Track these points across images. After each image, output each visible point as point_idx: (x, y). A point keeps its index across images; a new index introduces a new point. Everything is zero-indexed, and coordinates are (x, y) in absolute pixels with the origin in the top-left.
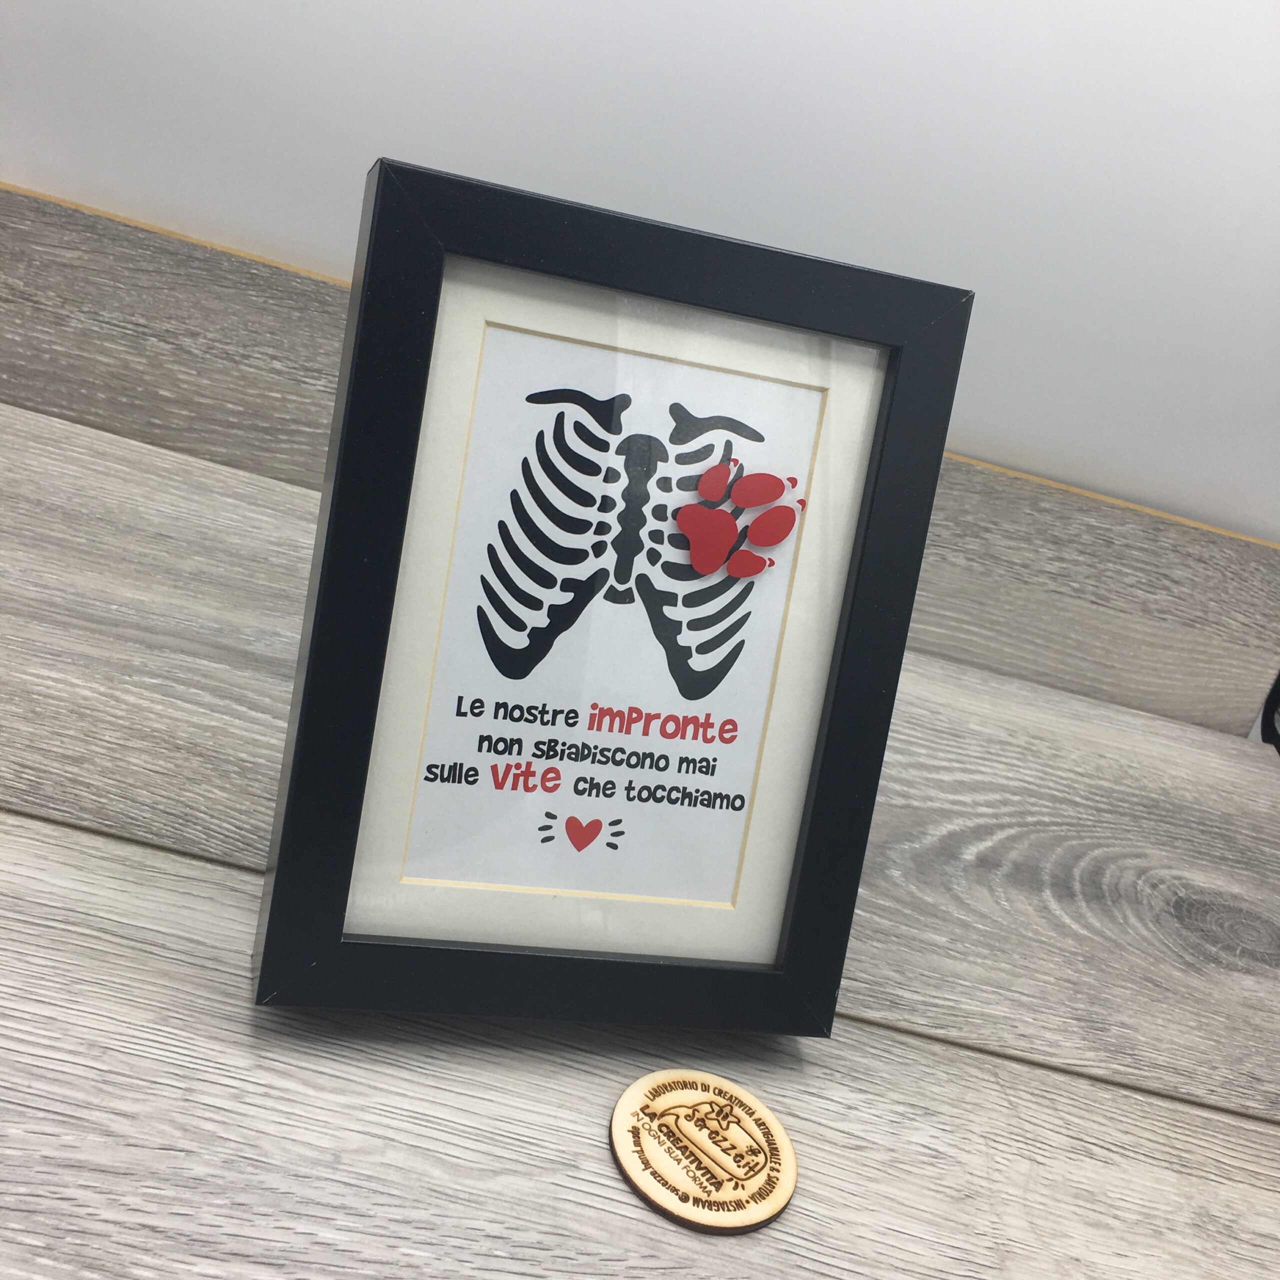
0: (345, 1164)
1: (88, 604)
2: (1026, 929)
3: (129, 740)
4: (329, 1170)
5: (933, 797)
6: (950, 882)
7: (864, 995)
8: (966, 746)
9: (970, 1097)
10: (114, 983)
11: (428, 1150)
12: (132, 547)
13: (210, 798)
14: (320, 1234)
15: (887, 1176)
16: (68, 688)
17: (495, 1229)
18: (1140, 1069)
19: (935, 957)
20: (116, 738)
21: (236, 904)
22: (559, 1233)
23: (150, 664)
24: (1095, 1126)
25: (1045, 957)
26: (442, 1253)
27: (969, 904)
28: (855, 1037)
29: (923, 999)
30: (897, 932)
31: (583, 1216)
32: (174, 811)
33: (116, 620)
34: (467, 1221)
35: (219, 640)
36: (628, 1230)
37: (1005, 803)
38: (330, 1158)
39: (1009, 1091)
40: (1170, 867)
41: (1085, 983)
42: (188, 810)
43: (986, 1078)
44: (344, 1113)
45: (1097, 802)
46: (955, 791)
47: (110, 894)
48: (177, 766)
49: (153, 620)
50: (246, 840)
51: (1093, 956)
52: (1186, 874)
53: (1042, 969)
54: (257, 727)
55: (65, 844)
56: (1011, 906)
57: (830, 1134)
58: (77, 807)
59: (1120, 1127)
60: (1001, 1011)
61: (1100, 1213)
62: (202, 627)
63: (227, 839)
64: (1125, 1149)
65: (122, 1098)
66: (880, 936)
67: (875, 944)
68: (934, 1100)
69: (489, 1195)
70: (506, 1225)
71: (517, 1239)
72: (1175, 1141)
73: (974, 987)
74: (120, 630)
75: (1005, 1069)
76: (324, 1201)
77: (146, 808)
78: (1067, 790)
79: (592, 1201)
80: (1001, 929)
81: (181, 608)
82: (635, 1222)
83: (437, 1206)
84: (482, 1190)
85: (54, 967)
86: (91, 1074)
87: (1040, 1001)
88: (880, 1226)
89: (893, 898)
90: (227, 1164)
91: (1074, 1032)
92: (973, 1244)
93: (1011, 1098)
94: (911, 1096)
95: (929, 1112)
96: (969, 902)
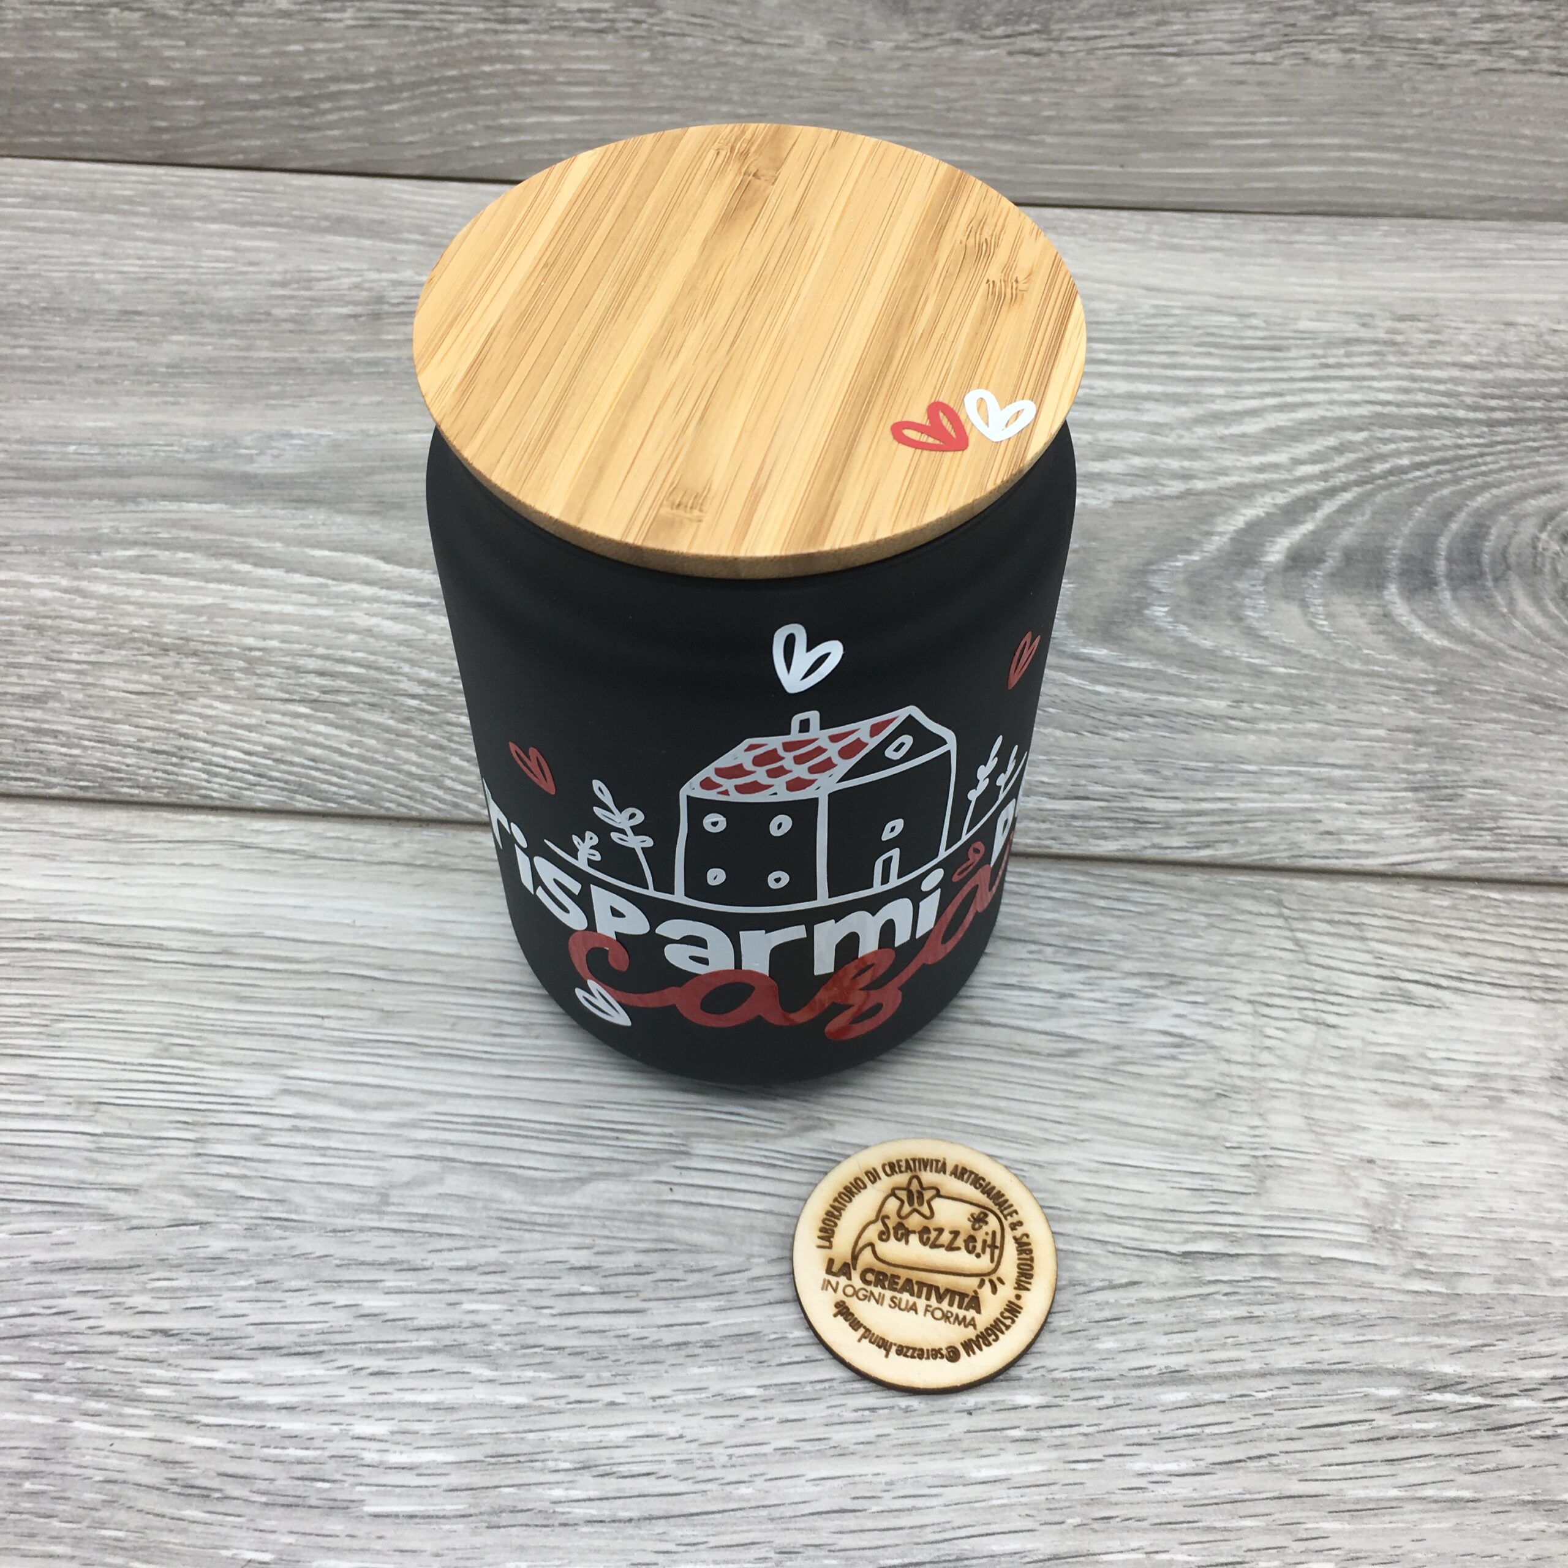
0: (393, 1204)
1: (40, 452)
2: (1352, 658)
3: (101, 652)
4: (375, 1216)
5: (1228, 468)
6: (1241, 606)
7: (1097, 819)
8: (1291, 364)
9: (1239, 944)
10: (103, 1011)
11: (497, 1165)
12: (91, 344)
13: (210, 717)
14: (366, 1304)
15: (1106, 1086)
16: (23, 592)
17: (581, 1258)
18: (1503, 849)
19: (1207, 735)
20: (86, 654)
21: (247, 867)
22: (664, 1248)
23: (125, 528)
24: (1421, 954)
25: (1376, 697)
26: (515, 1301)
27: (1266, 638)
28: (1076, 888)
30: (1155, 706)
31: (695, 1219)
32: (164, 748)
33: (75, 469)
34: (547, 1253)
35: (212, 465)
36: (752, 1229)
37: (1340, 450)
38: (374, 1199)
39: (1300, 925)
41: (1434, 728)
42: (183, 742)
43: (1264, 910)
44: (392, 1135)
45: (1493, 409)
47: (92, 886)
48: (165, 678)
49: (124, 456)
50: (258, 770)
51: (1451, 682)
53: (1370, 719)
54: (266, 591)
55: (32, 827)
56: (1332, 626)
57: (1030, 1040)
58: (44, 770)
59: (1459, 947)
60: (1298, 801)
61: (1413, 1085)
62: (188, 451)
63: (233, 774)
64: (1461, 979)
65: (123, 1167)
66: (1128, 720)
67: (1120, 734)
68: (1187, 959)
69: (575, 1212)
70: (596, 1249)
71: (609, 1266)
72: (1540, 954)
73: (1263, 772)
74: (81, 483)
75: (1294, 892)
76: (369, 1258)
77: (129, 750)
78: (1445, 400)
79: (706, 1196)
80: (1313, 667)
81: (157, 425)
82: (761, 1215)
83: (510, 1239)
84: (564, 1207)
85: (29, 1005)
86: (83, 1142)
87: (1360, 773)
88: (1091, 1161)
89: (1152, 653)
90: (251, 1231)
91: (1407, 811)
92: (1220, 1164)
93: (1300, 935)
94: (1152, 961)
95: (1174, 981)
96: (1267, 633)
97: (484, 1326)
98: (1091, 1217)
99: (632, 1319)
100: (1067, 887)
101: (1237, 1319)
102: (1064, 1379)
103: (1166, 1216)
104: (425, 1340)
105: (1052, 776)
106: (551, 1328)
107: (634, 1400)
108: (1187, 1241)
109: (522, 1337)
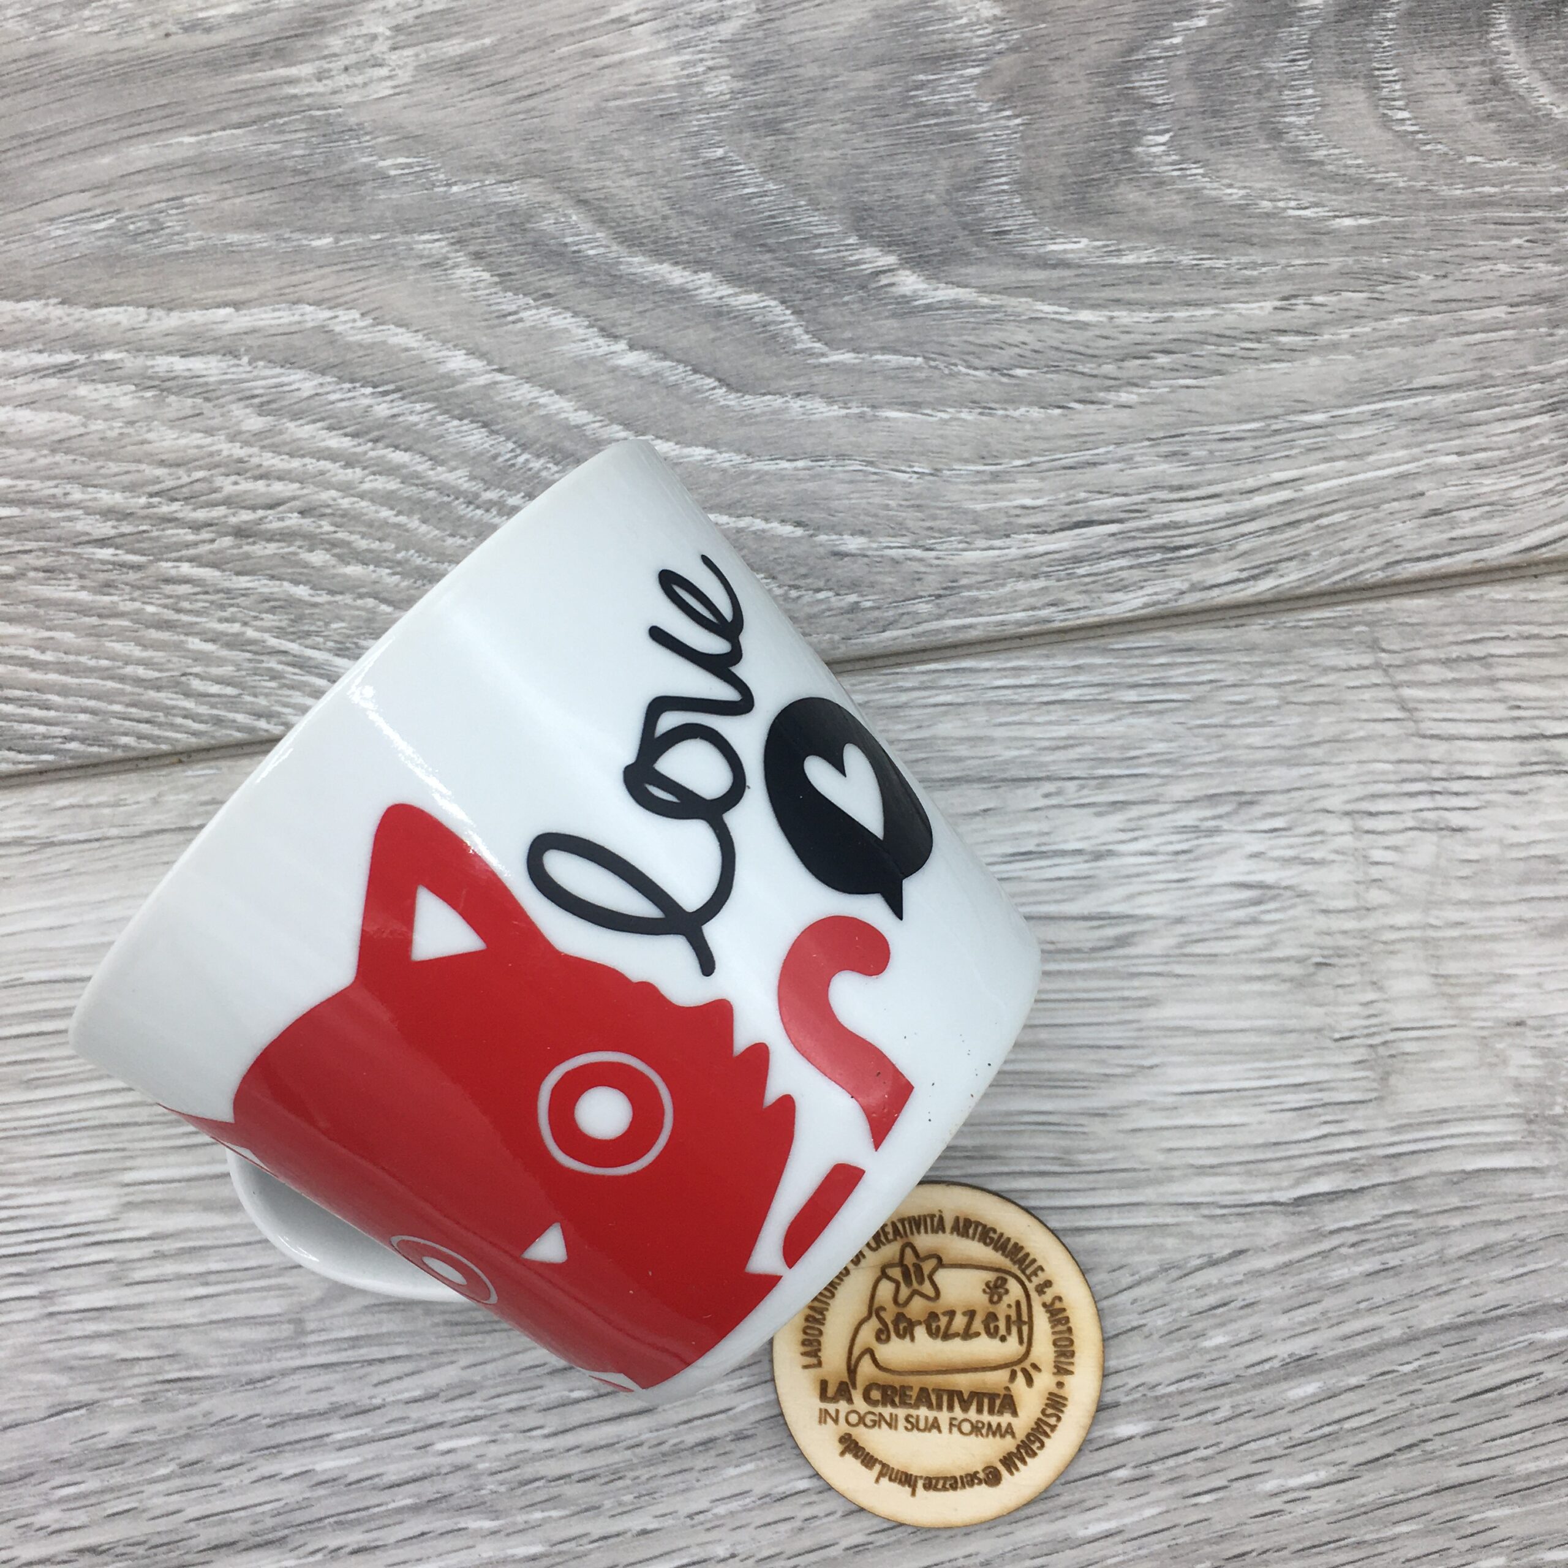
0: (312, 1332)
2: (1450, 178)
4: (295, 1353)
6: (1279, 107)
7: (1110, 556)
9: (1326, 724)
14: (319, 1467)
15: (1174, 981)
19: (1250, 371)
25: (1488, 246)
26: (495, 1427)
27: (1321, 163)
29: (1228, 508)
34: (519, 1357)
38: (287, 1330)
39: (1402, 676)
43: (1354, 660)
53: (1483, 291)
56: (1417, 119)
57: (1068, 932)
60: (1389, 466)
66: (1134, 366)
67: (1124, 397)
68: (1254, 764)
75: (1395, 623)
76: (305, 1409)
80: (1392, 208)
87: (1474, 394)
88: (1166, 1094)
89: (1153, 231)
90: (149, 1402)
91: (1544, 450)
92: (1328, 1065)
93: (1407, 692)
94: (1210, 775)
95: (1245, 800)
96: (1320, 154)
97: (468, 1466)
98: (1176, 1173)
99: (644, 1422)
100: (1082, 678)
101: (1369, 1275)
102: (1170, 1395)
103: (1269, 1154)
104: (403, 1499)
105: (1037, 493)
106: (549, 1454)
107: (669, 1522)
108: (1297, 1183)
109: (518, 1471)
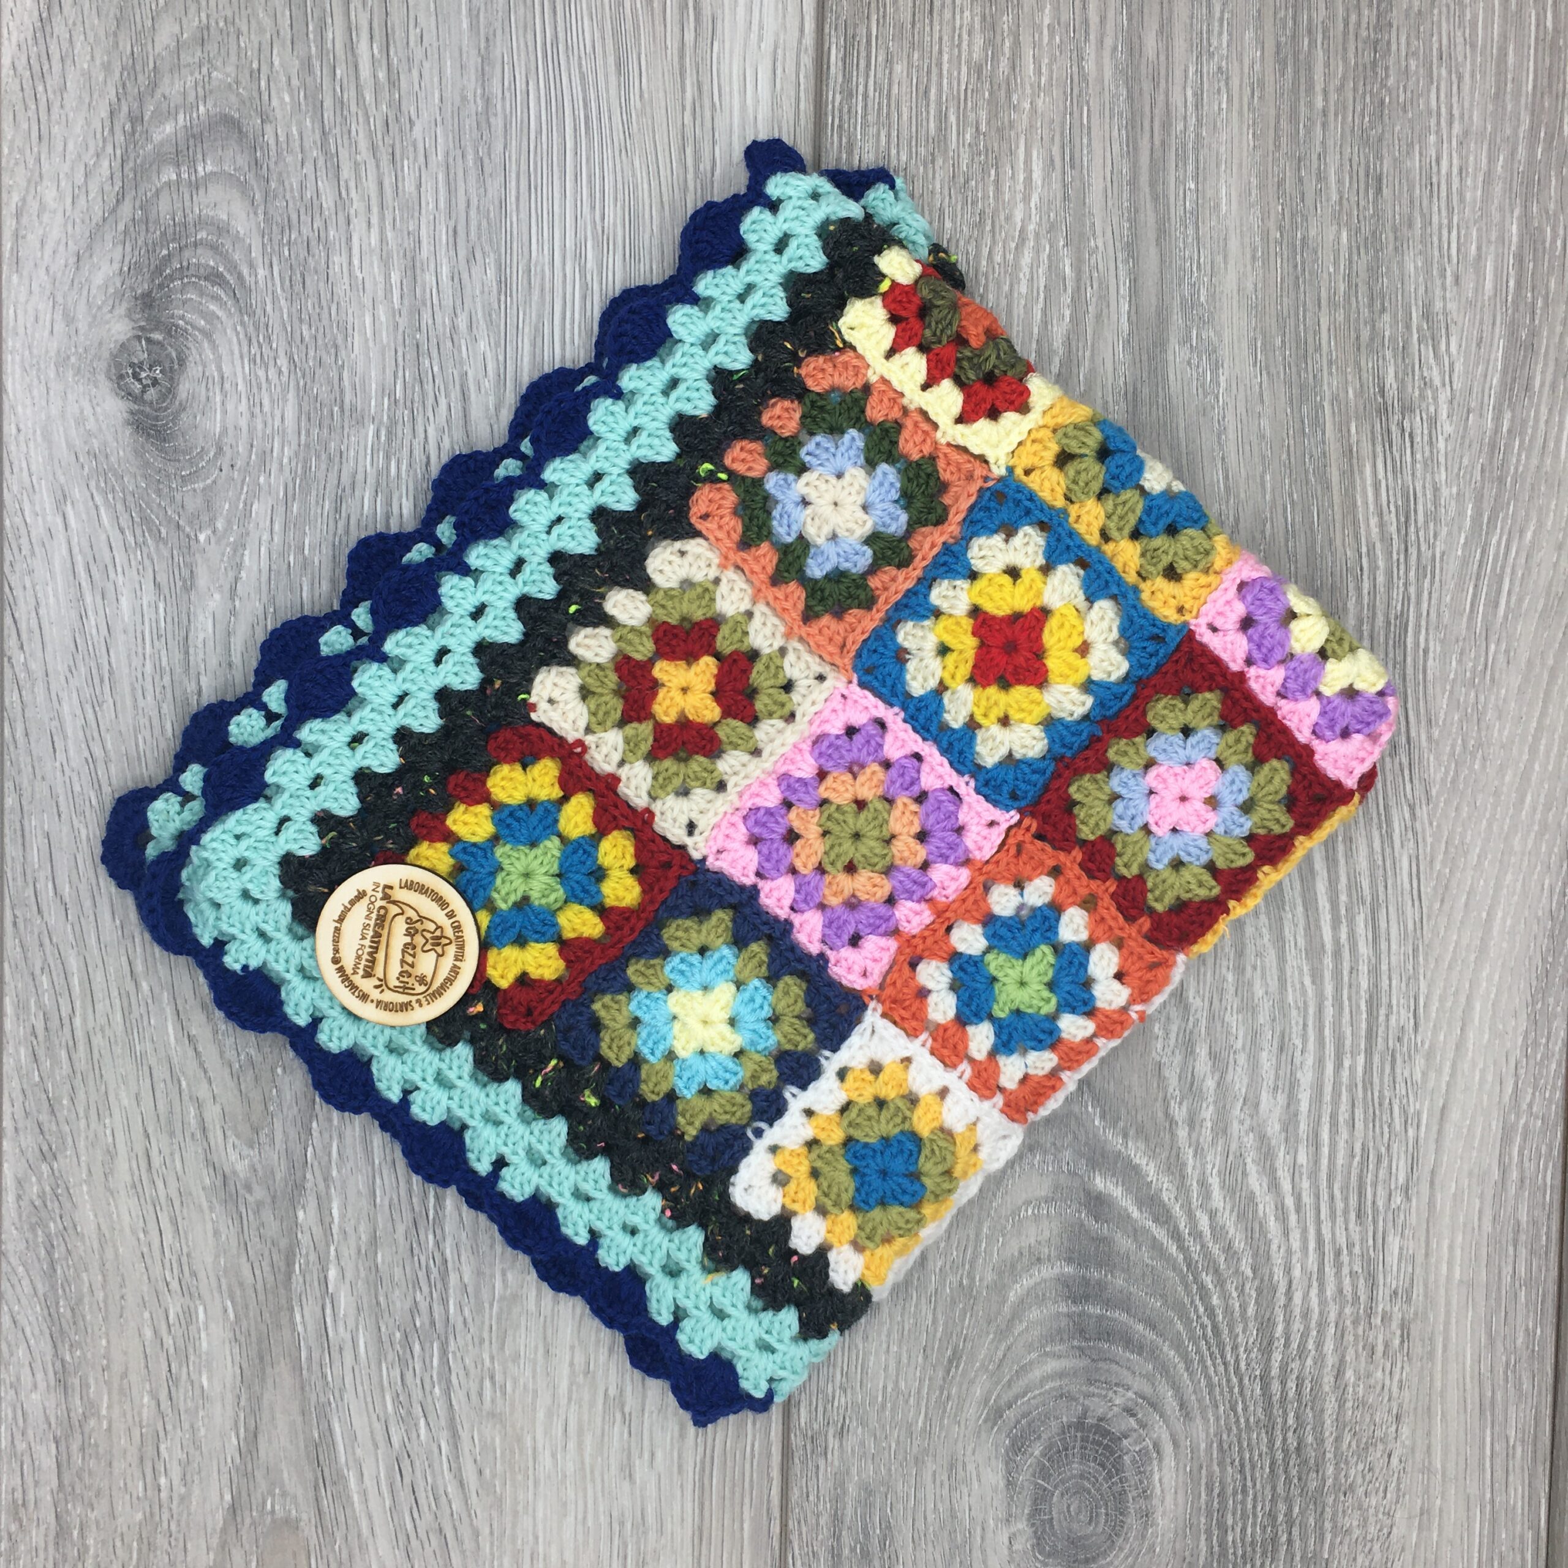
40: (1176, 1444)
46: (1230, 1190)
52: (1169, 1461)
